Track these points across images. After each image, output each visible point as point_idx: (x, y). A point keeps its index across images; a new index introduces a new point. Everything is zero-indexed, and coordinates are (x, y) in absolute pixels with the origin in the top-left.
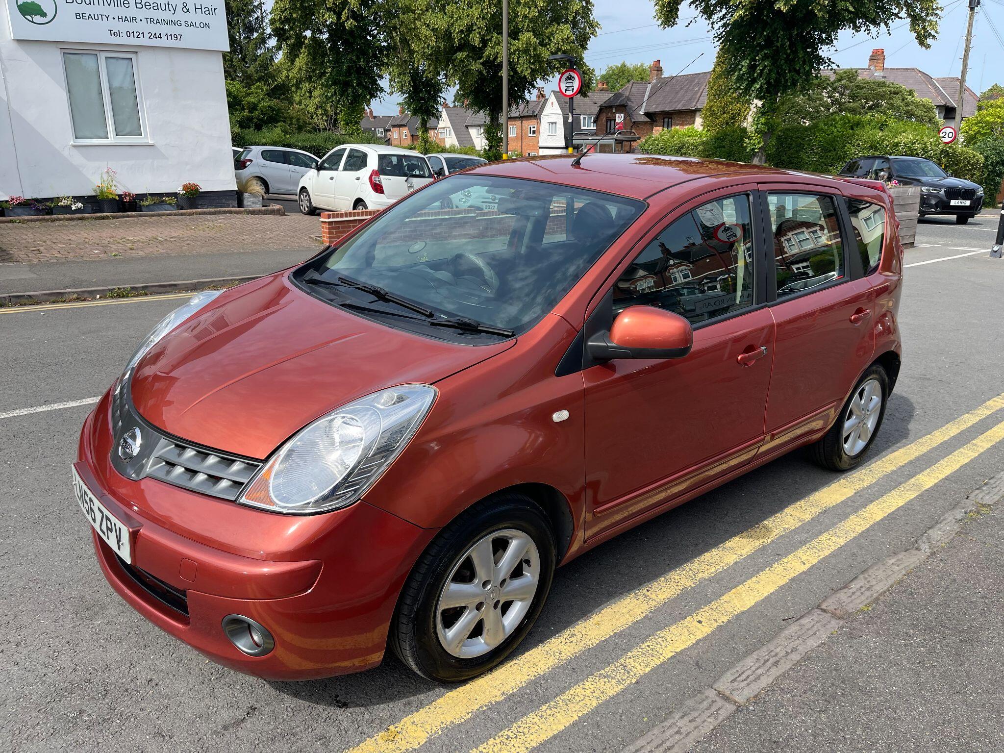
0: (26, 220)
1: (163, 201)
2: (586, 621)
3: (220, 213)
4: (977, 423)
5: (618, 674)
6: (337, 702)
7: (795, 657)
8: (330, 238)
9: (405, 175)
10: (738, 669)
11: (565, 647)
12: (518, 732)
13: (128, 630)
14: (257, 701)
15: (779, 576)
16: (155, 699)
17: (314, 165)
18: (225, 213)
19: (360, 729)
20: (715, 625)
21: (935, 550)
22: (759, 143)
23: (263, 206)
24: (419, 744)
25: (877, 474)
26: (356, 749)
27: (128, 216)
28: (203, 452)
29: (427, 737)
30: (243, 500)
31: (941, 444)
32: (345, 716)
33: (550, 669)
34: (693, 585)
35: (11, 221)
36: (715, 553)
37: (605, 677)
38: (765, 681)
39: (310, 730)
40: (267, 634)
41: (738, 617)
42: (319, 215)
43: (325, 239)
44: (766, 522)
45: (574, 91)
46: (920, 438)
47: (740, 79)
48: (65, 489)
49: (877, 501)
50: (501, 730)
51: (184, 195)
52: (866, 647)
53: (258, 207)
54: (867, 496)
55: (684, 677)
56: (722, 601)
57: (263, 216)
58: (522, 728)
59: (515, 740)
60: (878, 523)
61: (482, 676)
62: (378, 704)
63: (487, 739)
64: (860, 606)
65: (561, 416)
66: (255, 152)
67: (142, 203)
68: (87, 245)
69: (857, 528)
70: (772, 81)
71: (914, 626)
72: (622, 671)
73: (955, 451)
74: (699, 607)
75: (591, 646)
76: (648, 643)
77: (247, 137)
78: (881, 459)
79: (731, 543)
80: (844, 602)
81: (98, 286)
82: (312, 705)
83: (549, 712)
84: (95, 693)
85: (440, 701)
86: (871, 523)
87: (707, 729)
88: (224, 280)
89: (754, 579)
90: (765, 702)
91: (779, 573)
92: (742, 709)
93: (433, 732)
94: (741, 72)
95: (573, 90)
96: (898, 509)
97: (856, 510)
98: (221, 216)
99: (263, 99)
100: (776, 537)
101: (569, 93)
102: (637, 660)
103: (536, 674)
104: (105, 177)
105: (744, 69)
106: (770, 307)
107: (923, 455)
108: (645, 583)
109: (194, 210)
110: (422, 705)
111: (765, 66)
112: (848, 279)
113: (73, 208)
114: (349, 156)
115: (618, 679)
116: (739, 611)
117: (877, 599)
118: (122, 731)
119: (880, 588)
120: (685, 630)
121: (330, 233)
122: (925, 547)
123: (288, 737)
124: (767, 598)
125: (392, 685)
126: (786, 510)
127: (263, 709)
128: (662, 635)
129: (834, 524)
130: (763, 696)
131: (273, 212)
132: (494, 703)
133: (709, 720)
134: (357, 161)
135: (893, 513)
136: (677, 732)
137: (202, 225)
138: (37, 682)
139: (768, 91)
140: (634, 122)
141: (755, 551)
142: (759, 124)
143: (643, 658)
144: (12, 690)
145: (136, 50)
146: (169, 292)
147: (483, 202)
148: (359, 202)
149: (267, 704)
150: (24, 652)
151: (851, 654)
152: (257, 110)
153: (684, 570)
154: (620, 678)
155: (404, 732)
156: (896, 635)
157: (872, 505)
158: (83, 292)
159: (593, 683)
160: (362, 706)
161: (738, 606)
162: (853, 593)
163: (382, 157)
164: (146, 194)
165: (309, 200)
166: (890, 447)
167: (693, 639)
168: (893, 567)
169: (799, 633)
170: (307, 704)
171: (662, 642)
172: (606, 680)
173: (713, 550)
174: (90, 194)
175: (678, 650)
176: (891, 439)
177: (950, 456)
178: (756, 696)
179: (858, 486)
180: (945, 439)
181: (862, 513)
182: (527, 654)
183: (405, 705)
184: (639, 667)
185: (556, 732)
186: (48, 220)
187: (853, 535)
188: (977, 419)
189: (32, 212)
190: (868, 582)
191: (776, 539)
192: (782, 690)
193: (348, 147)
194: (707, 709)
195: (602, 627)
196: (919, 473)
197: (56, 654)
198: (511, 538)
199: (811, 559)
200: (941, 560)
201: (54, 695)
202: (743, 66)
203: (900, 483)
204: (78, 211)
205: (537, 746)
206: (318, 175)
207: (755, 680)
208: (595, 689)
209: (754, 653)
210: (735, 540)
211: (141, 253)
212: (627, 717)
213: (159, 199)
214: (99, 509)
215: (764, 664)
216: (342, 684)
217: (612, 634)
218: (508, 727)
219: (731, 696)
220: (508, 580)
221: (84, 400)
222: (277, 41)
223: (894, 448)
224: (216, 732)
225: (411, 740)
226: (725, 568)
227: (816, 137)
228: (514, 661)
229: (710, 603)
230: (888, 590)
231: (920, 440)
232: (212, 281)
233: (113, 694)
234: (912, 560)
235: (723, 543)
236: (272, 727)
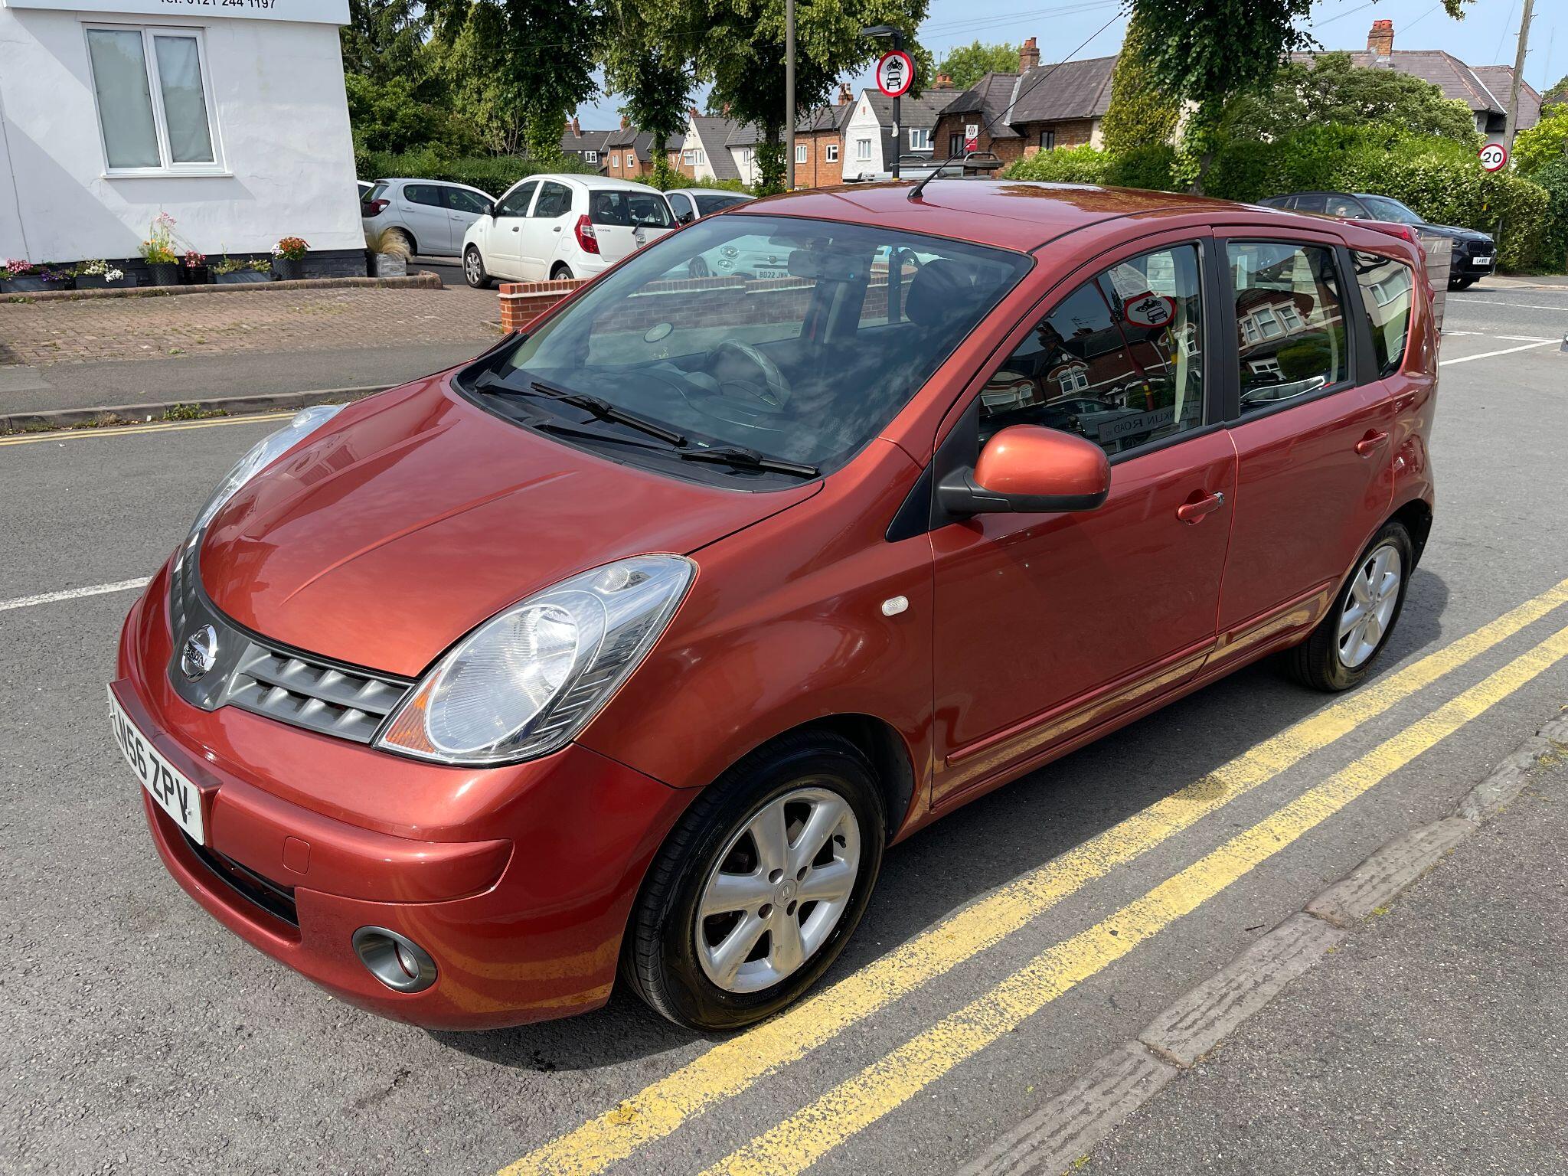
0: (33, 298)
1: (249, 267)
2: (931, 931)
3: (339, 285)
4: (1548, 614)
5: (986, 1016)
6: (538, 1062)
7: (1270, 990)
8: (514, 324)
9: (632, 223)
10: (1178, 1009)
11: (899, 974)
12: (827, 1109)
13: (204, 946)
14: (410, 1061)
15: (1239, 859)
16: (248, 1058)
17: (487, 208)
18: (347, 285)
19: (575, 1105)
20: (1138, 938)
21: (1488, 817)
22: (1193, 171)
23: (408, 275)
24: (670, 1128)
25: (1391, 697)
26: (569, 1137)
27: (195, 291)
28: (318, 665)
29: (682, 1118)
30: (384, 743)
31: (1491, 648)
32: (552, 1085)
33: (877, 1010)
34: (1102, 875)
35: (11, 300)
36: (1136, 823)
37: (964, 1022)
38: (1222, 1030)
39: (496, 1107)
40: (424, 957)
41: (1174, 924)
42: (497, 288)
43: (507, 326)
44: (1216, 773)
45: (902, 86)
46: (1458, 639)
47: (1164, 66)
48: (101, 724)
49: (1392, 740)
50: (801, 1107)
51: (282, 256)
52: (1384, 974)
53: (400, 275)
54: (1377, 731)
55: (1091, 1022)
56: (1148, 900)
57: (408, 290)
58: (833, 1104)
59: (823, 1122)
60: (1394, 774)
61: (768, 1020)
62: (602, 1065)
63: (778, 1121)
64: (1372, 907)
65: (895, 606)
66: (394, 188)
67: (217, 270)
68: (130, 337)
69: (1362, 782)
70: (1216, 70)
71: (1460, 941)
72: (992, 1012)
73: (1514, 659)
74: (1111, 910)
75: (941, 972)
76: (1032, 968)
77: (381, 165)
78: (1396, 672)
79: (1161, 807)
80: (1345, 901)
81: (149, 402)
82: (498, 1066)
83: (875, 1077)
84: (152, 1049)
85: (702, 1060)
86: (1384, 774)
87: (1131, 1105)
88: (347, 392)
89: (1199, 864)
90: (1224, 1063)
91: (1238, 854)
92: (1187, 1074)
93: (692, 1110)
94: (1167, 57)
95: (899, 84)
96: (1425, 753)
97: (1359, 754)
98: (342, 291)
99: (405, 103)
100: (1232, 797)
101: (894, 89)
102: (1016, 995)
103: (854, 1017)
104: (158, 228)
105: (1170, 51)
106: (1229, 428)
107: (1464, 666)
108: (1025, 870)
109: (299, 281)
110: (673, 1067)
111: (1206, 46)
112: (1354, 382)
113: (108, 277)
114: (543, 194)
115: (985, 1025)
116: (1176, 915)
117: (1398, 896)
118: (195, 1111)
119: (1404, 878)
120: (1091, 946)
121: (514, 317)
122: (1472, 813)
123: (460, 1119)
124: (1222, 895)
125: (626, 1035)
126: (1248, 754)
127: (420, 1073)
128: (1054, 954)
129: (1324, 777)
130: (1220, 1052)
131: (423, 284)
132: (787, 1063)
133: (1134, 1091)
134: (556, 202)
135: (1418, 758)
136: (1085, 1111)
137: (312, 305)
138: (58, 1033)
139: (1209, 87)
140: (994, 139)
141: (1200, 820)
142: (1194, 139)
143: (1024, 992)
144: (18, 1045)
145: (202, 24)
146: (261, 411)
147: (756, 266)
148: (559, 267)
149: (426, 1066)
150: (38, 985)
151: (1358, 985)
152: (395, 120)
153: (1087, 850)
154: (988, 1024)
155: (645, 1109)
156: (1432, 954)
157: (1384, 746)
158: (125, 411)
159: (945, 1031)
160: (578, 1068)
161: (1175, 907)
162: (1360, 887)
163: (595, 195)
164: (222, 255)
165: (481, 265)
166: (1410, 652)
167: (1104, 961)
168: (1424, 844)
169: (1275, 951)
170: (490, 1065)
171: (1053, 966)
172: (966, 1026)
173: (1133, 818)
174: (134, 256)
175: (1080, 978)
176: (1412, 640)
177: (1506, 667)
178: (1208, 1053)
179: (1362, 716)
180: (1498, 641)
181: (1369, 759)
182: (839, 985)
183: (646, 1067)
184: (1018, 1006)
185: (888, 1110)
186: (68, 298)
187: (1355, 794)
188: (1548, 608)
189: (43, 286)
190: (1384, 869)
191: (1233, 800)
192: (1250, 1043)
193: (541, 179)
194: (1130, 1074)
195: (959, 942)
196: (1458, 694)
197: (88, 987)
198: (815, 802)
199: (1289, 831)
200: (1499, 833)
201: (87, 1052)
202: (1169, 46)
203: (1428, 711)
204: (115, 283)
205: (858, 1133)
206: (494, 223)
207: (1207, 1027)
208: (949, 1041)
209: (1205, 983)
210: (1168, 801)
211: (216, 350)
212: (1000, 1085)
213: (243, 264)
214: (152, 757)
215: (1219, 1001)
216: (545, 1033)
217: (974, 952)
218: (812, 1101)
219: (1168, 1054)
220: (810, 868)
221: (128, 582)
222: (426, 9)
223: (1417, 654)
224: (346, 1112)
225: (656, 1122)
226: (1153, 847)
227: (1285, 161)
228: (819, 997)
229: (1130, 902)
230: (1415, 881)
231: (1459, 642)
232: (330, 393)
233: (180, 1051)
234: (1452, 833)
235: (1147, 806)
236: (434, 1103)
